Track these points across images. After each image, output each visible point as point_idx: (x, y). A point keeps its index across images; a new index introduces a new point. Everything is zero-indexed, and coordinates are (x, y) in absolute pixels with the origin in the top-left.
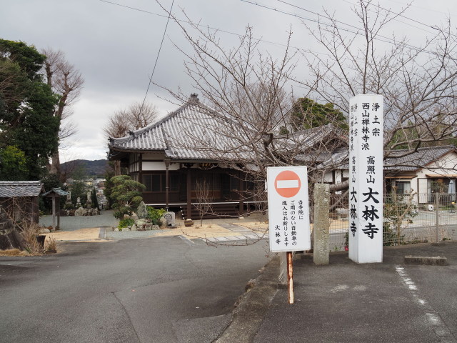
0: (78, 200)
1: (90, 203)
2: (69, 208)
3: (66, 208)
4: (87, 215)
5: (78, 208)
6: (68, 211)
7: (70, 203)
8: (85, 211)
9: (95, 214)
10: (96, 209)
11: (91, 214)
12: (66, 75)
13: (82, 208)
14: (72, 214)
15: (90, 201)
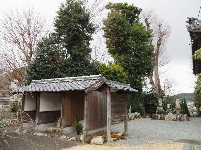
0: (168, 106)
1: (179, 109)
2: (160, 113)
3: (158, 113)
4: (176, 120)
5: (167, 114)
6: (159, 116)
7: (162, 108)
8: (174, 116)
9: (184, 120)
10: (185, 115)
11: (180, 120)
12: (159, 26)
13: (171, 114)
14: (162, 119)
15: (179, 107)
